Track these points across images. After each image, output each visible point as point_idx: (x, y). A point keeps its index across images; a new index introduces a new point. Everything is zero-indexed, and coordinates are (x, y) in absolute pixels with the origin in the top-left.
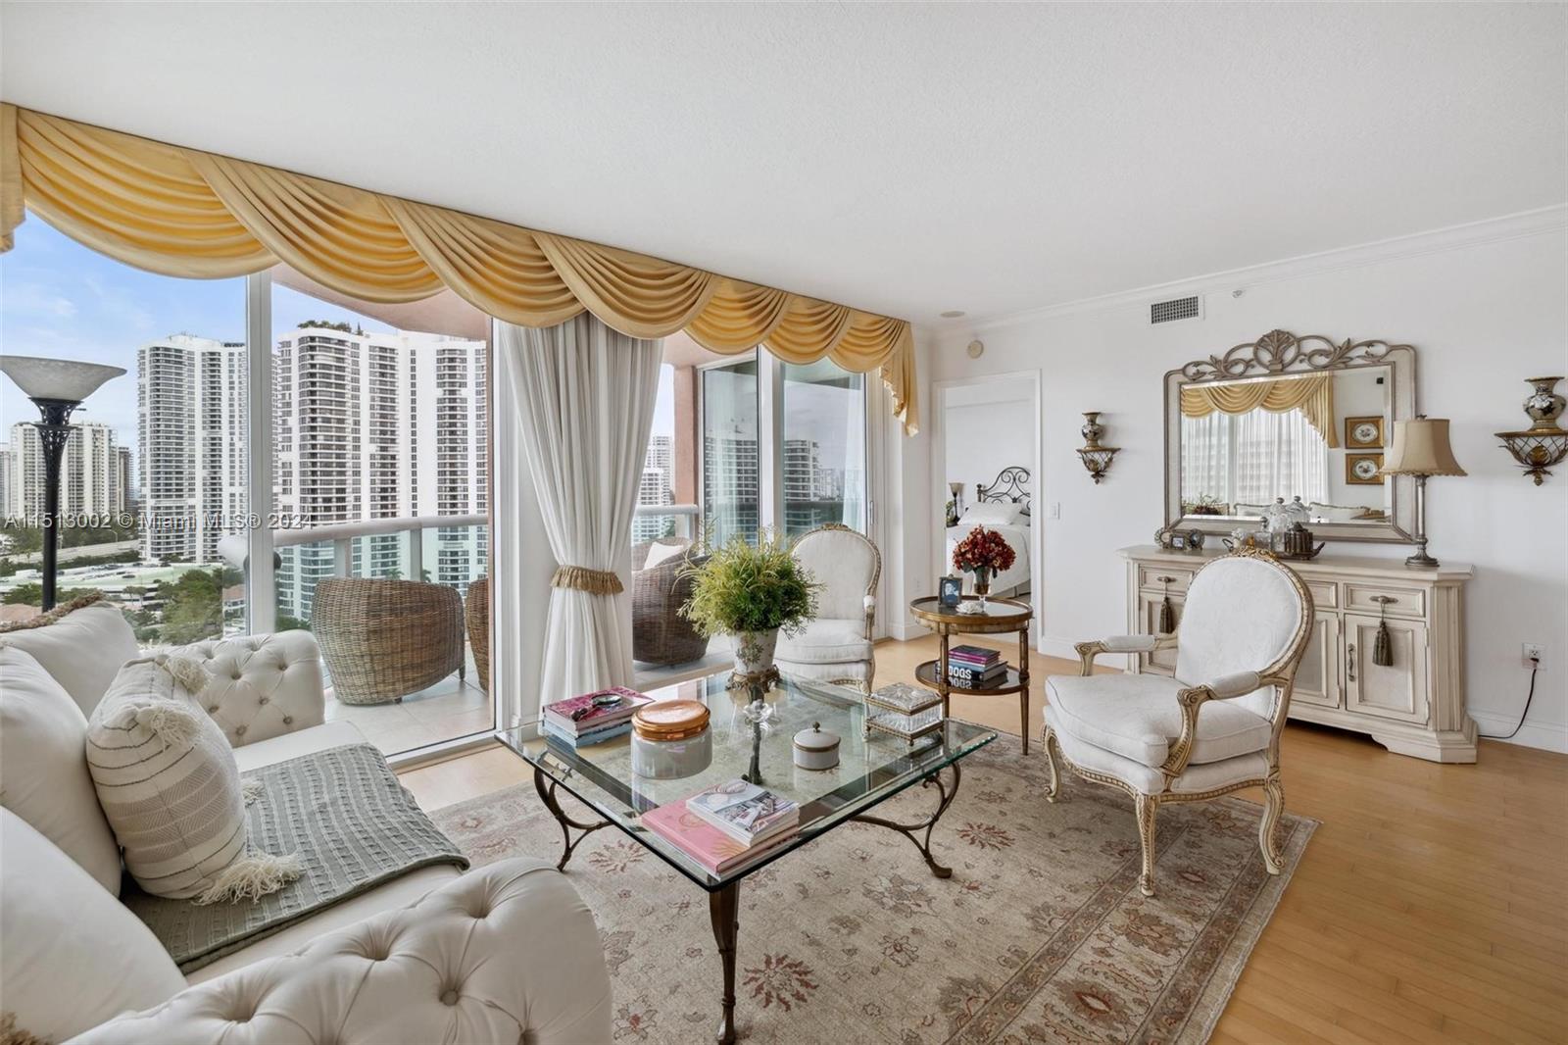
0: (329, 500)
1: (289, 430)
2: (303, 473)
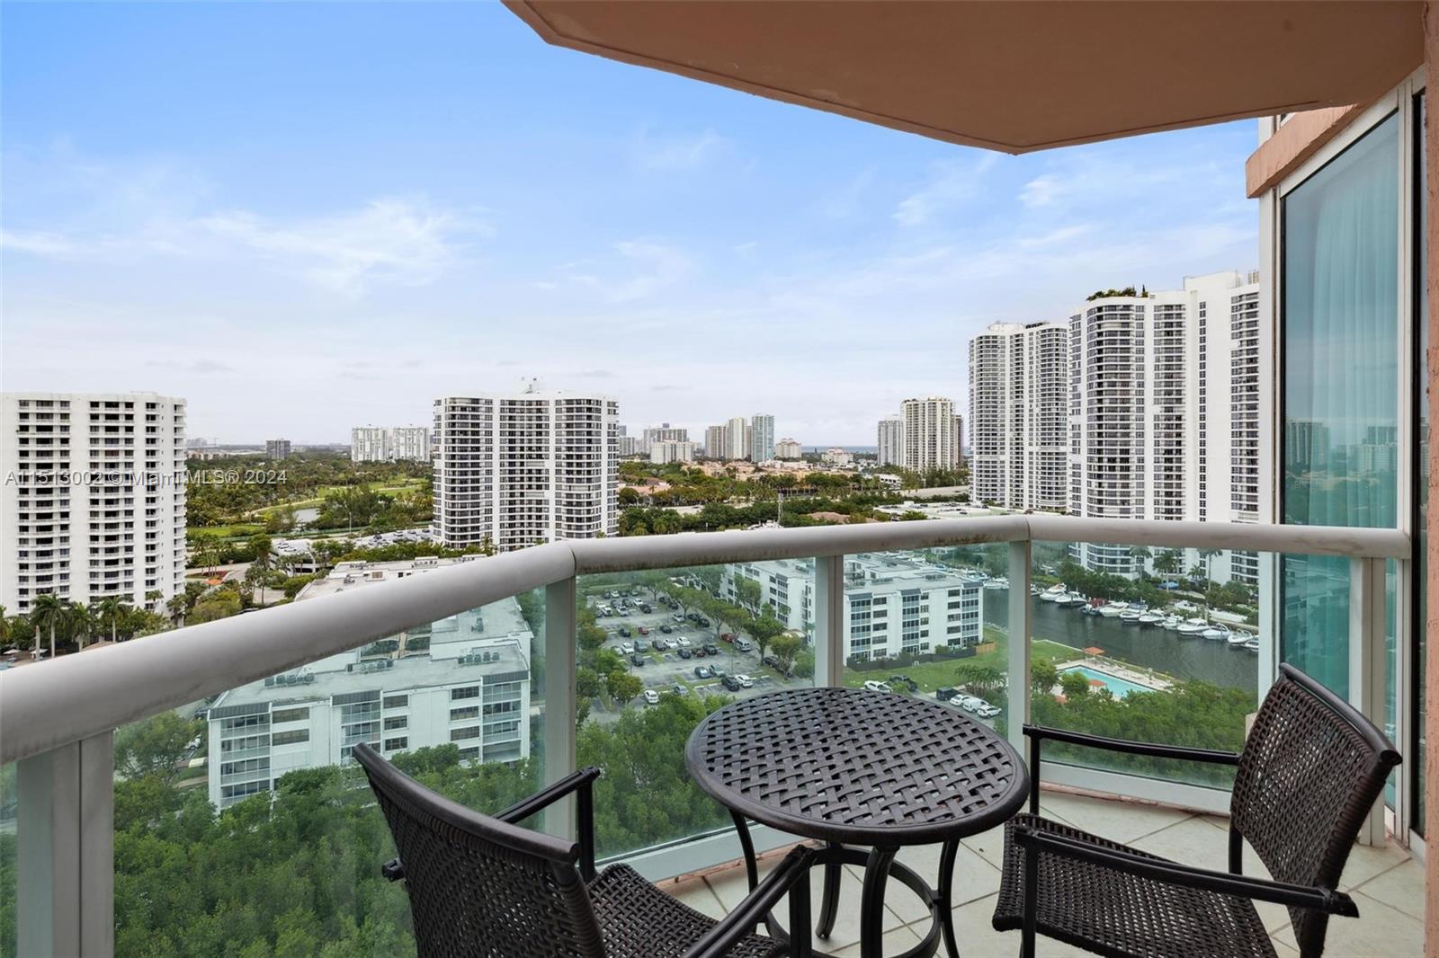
0: (1114, 460)
1: (1079, 396)
2: (1091, 435)
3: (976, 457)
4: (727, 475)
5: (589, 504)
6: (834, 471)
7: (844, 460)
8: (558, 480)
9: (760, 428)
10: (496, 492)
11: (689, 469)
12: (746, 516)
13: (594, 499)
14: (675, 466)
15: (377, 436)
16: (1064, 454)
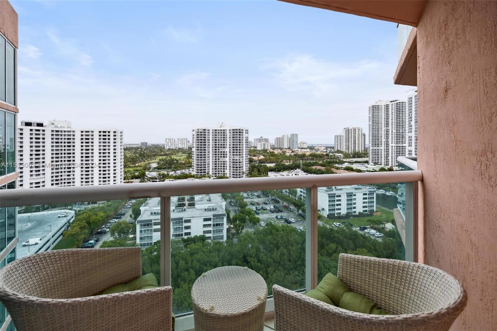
1: (411, 126)
3: (371, 148)
4: (282, 154)
5: (240, 162)
6: (319, 152)
7: (322, 149)
8: (230, 155)
9: (293, 138)
10: (211, 158)
11: (270, 151)
12: (290, 167)
13: (241, 161)
14: (265, 151)
15: (172, 141)
16: (405, 146)
